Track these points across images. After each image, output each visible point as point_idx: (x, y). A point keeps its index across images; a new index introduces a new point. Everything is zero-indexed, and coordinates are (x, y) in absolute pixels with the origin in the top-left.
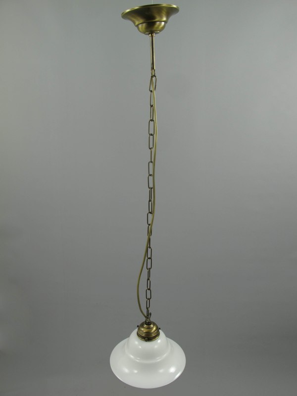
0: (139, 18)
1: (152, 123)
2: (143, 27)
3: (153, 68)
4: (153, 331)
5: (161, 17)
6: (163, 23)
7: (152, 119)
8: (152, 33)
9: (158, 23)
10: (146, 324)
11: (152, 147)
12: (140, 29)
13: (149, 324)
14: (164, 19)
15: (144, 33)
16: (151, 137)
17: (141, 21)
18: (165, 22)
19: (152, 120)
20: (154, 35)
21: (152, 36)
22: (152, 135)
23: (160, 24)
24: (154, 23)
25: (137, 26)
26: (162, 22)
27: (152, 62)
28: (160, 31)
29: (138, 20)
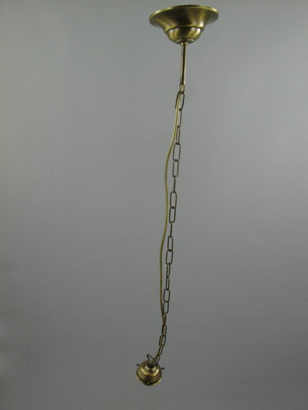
0: (170, 21)
1: (177, 147)
2: (174, 33)
3: (182, 83)
4: (155, 375)
5: (198, 22)
6: (199, 30)
7: (177, 142)
8: (184, 42)
9: (193, 29)
10: (148, 366)
11: (176, 175)
12: (171, 36)
13: (151, 366)
14: (201, 25)
15: (175, 41)
16: (176, 163)
17: (174, 25)
18: (202, 29)
19: (178, 144)
20: (187, 44)
21: (184, 46)
22: (176, 160)
23: (195, 31)
24: (189, 29)
25: (167, 33)
26: (198, 27)
27: (181, 76)
28: (195, 39)
29: (169, 24)
